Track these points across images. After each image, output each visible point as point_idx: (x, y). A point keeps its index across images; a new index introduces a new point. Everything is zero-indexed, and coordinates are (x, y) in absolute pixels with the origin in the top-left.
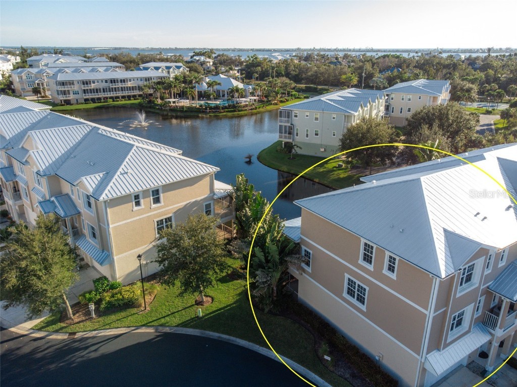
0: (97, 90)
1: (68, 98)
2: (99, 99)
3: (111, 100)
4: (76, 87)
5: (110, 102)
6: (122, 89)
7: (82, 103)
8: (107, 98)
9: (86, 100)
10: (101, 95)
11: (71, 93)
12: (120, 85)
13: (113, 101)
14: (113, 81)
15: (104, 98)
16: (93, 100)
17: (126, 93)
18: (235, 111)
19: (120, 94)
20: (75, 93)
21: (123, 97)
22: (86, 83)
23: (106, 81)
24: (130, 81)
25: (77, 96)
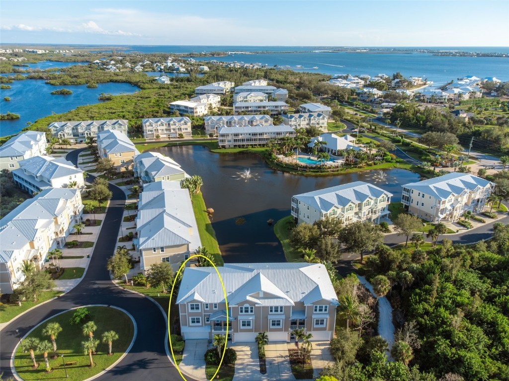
0: (242, 140)
1: (224, 144)
2: (243, 145)
3: (251, 147)
4: (230, 138)
5: (250, 148)
6: (260, 140)
7: (232, 148)
8: (248, 145)
9: (235, 146)
10: (245, 143)
11: (226, 141)
12: (258, 137)
13: (252, 147)
14: (255, 134)
15: (247, 145)
16: (239, 146)
17: (262, 143)
18: (318, 172)
19: (257, 143)
20: (229, 141)
21: (260, 145)
22: (236, 135)
23: (250, 134)
24: (266, 134)
25: (230, 143)
